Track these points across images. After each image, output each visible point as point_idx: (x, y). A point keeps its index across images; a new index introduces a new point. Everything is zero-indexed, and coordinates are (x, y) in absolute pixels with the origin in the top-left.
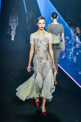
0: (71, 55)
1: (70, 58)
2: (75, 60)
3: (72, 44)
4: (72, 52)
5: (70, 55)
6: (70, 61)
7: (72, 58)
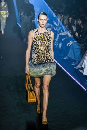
0: (57, 41)
1: (55, 44)
2: (61, 46)
3: (58, 31)
4: (58, 38)
5: (55, 42)
6: (56, 47)
7: (58, 44)
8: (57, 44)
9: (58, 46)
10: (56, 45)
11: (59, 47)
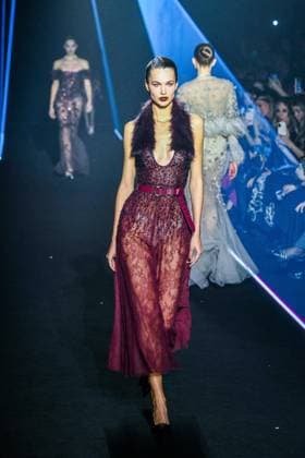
0: (257, 198)
1: (252, 209)
2: (271, 218)
3: (262, 159)
4: (262, 188)
5: (252, 202)
6: (254, 220)
7: (261, 210)
8: (257, 209)
9: (263, 215)
10: (255, 212)
11: (266, 218)
